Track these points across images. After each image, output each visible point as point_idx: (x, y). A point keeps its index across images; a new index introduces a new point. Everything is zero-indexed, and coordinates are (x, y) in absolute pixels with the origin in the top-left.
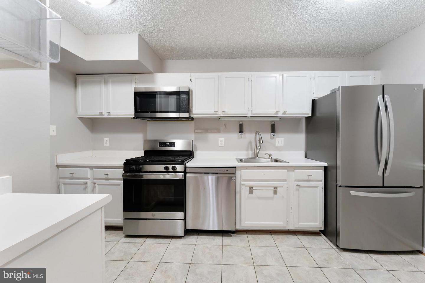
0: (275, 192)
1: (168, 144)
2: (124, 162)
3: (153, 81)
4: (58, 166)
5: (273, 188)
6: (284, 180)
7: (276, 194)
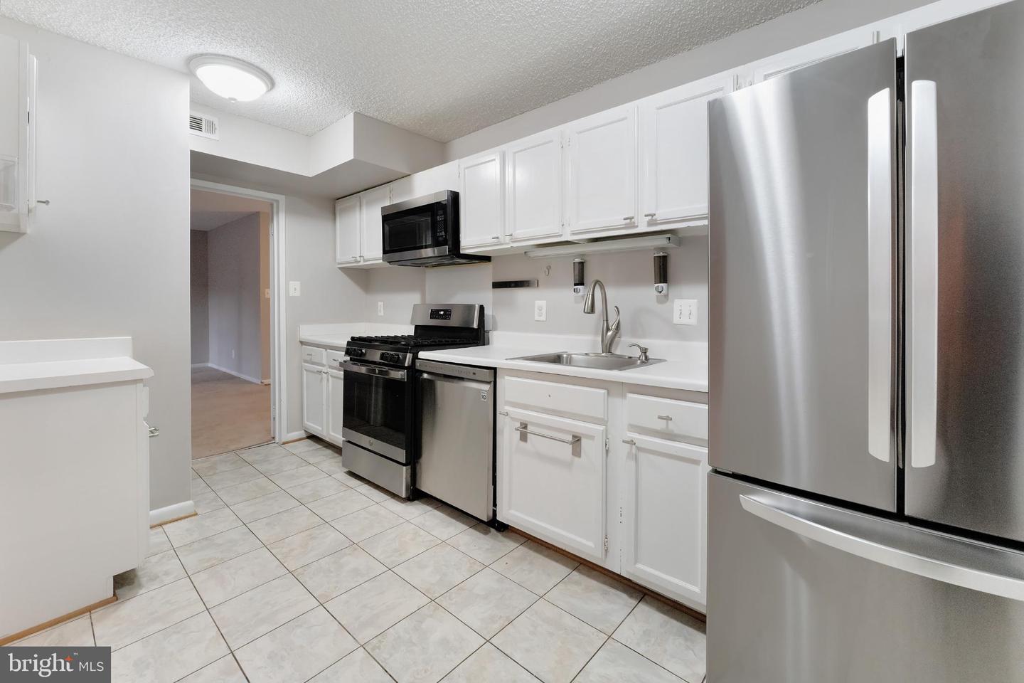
0: (577, 452)
1: (442, 313)
2: (348, 342)
3: (410, 190)
4: (302, 343)
5: (570, 438)
6: (592, 417)
7: (579, 455)
